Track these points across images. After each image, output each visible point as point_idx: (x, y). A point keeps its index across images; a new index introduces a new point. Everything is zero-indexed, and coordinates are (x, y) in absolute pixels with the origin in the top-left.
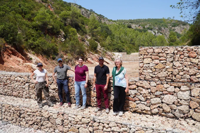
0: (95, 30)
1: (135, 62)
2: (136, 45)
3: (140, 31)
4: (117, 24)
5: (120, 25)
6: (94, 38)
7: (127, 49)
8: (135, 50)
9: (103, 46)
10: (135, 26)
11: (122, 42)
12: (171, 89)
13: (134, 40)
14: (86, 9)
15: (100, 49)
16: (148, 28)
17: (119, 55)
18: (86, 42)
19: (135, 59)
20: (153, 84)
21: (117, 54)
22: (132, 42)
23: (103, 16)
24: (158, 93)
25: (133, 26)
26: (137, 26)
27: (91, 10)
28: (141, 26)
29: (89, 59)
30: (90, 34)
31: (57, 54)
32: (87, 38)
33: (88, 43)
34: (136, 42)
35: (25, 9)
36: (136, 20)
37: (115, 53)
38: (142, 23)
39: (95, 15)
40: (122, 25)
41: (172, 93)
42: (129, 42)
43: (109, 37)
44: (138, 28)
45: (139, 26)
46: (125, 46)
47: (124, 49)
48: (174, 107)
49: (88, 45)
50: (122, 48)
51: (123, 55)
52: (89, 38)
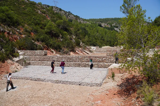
0: (78, 32)
1: (105, 53)
2: (105, 41)
3: (108, 29)
4: (90, 23)
5: (92, 24)
6: (77, 37)
7: (99, 44)
8: (104, 45)
9: (83, 42)
10: (105, 25)
11: (95, 39)
12: (112, 57)
13: (104, 37)
14: (65, 11)
15: (82, 45)
16: (115, 27)
17: (94, 48)
18: (73, 40)
19: (105, 51)
20: (109, 57)
21: (93, 47)
22: (102, 39)
23: (79, 17)
24: (110, 58)
25: (103, 25)
26: (106, 24)
27: (69, 12)
28: (109, 25)
29: (77, 51)
30: (75, 34)
31: (61, 49)
32: (73, 37)
33: (74, 40)
34: (105, 38)
35: (39, 22)
36: (105, 19)
37: (91, 47)
38: (110, 21)
39: (73, 16)
40: (94, 23)
41: (113, 58)
42: (101, 39)
43: (87, 36)
44: (107, 26)
45: (108, 25)
46: (98, 41)
47: (97, 44)
48: (113, 61)
49: (74, 42)
50: (96, 44)
51: (97, 48)
52: (74, 37)
